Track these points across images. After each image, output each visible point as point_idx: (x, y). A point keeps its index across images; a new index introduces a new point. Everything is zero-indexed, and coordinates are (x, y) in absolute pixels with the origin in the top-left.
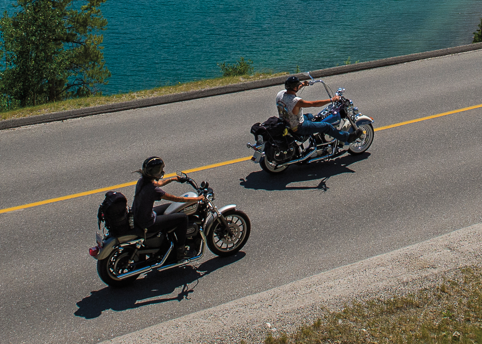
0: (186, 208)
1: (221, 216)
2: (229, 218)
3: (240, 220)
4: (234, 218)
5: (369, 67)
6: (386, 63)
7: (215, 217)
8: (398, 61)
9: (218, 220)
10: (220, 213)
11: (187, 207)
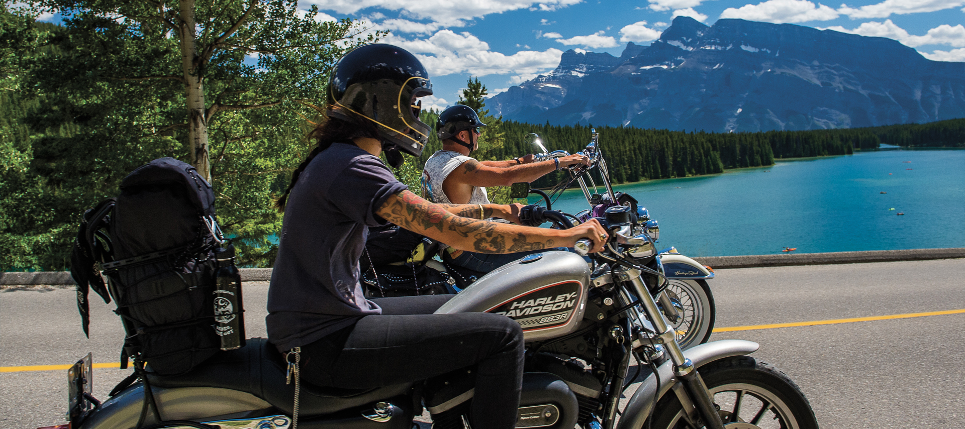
0: (519, 300)
1: (692, 373)
2: (724, 399)
3: (773, 409)
4: (746, 399)
5: (887, 258)
6: (915, 255)
7: (663, 379)
8: (936, 254)
9: (680, 394)
10: (692, 364)
11: (527, 298)
